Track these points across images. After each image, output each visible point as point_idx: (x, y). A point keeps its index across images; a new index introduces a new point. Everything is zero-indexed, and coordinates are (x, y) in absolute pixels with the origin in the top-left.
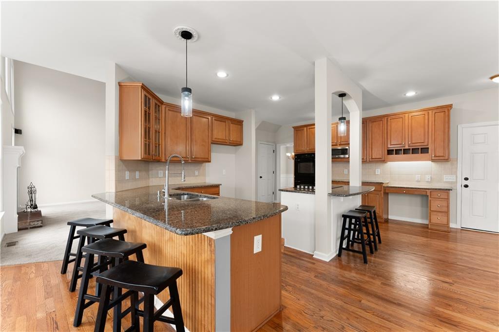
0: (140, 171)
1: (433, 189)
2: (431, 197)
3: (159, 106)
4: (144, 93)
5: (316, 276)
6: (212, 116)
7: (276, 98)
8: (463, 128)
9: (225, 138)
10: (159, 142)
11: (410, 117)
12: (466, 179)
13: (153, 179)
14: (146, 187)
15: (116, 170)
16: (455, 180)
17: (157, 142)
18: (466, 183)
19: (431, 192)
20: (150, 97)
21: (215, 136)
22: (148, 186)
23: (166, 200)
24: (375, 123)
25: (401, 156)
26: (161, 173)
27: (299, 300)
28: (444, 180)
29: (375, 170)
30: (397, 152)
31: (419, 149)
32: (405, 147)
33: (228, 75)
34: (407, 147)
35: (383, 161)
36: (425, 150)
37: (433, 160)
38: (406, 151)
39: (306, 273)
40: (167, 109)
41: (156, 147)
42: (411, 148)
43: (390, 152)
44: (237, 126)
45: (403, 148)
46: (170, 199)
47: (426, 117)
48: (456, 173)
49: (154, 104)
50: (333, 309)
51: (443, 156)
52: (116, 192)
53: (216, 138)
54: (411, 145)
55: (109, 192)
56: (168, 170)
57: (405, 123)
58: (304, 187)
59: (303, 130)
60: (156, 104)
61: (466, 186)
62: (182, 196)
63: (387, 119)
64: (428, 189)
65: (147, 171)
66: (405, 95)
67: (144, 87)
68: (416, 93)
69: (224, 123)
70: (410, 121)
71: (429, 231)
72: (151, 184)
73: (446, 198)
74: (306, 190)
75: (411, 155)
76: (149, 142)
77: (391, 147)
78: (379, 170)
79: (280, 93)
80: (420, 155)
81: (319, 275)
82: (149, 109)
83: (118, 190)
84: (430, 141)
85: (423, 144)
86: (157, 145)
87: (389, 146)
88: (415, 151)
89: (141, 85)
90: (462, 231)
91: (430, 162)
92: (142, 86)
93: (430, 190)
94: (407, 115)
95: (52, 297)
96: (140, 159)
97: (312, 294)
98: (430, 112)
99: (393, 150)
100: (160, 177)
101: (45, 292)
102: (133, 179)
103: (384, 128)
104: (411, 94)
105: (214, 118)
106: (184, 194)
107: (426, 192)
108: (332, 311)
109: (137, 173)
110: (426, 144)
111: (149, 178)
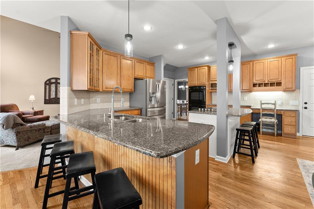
0: (84, 98)
1: (286, 110)
2: (284, 116)
3: (99, 51)
4: (90, 40)
5: (223, 175)
6: (134, 59)
7: (180, 47)
8: (303, 69)
9: (143, 75)
10: (98, 77)
11: (269, 62)
12: (306, 103)
13: (93, 104)
14: (88, 110)
15: (68, 98)
16: (298, 104)
17: (97, 77)
18: (306, 106)
19: (284, 112)
20: (94, 44)
21: (136, 74)
22: (90, 110)
23: (112, 121)
24: (244, 66)
25: (263, 88)
26: (98, 100)
27: (218, 196)
28: (291, 104)
29: (244, 97)
30: (260, 85)
31: (275, 83)
32: (265, 82)
33: (152, 28)
34: (266, 82)
35: (250, 91)
36: (279, 84)
37: (285, 91)
38: (266, 85)
39: (215, 173)
40: (104, 53)
41: (97, 80)
42: (269, 83)
43: (255, 85)
44: (151, 66)
45: (264, 83)
46: (116, 120)
47: (280, 62)
48: (299, 99)
49: (95, 48)
50: (248, 203)
51: (291, 88)
52: (69, 115)
53: (137, 75)
54: (270, 80)
55: (63, 115)
56: (113, 98)
57: (265, 66)
58: (201, 109)
59: (195, 70)
60: (97, 49)
61: (306, 108)
62: (121, 118)
63: (253, 63)
64: (282, 110)
65: (89, 98)
66: (267, 47)
67: (89, 36)
68: (275, 45)
69: (143, 64)
70: (269, 65)
71: (283, 138)
72: (91, 108)
73: (295, 116)
74: (203, 111)
75: (269, 88)
76: (93, 77)
77: (255, 82)
78: (246, 97)
79: (184, 43)
80: (275, 87)
81: (225, 175)
82: (93, 52)
83: (70, 113)
84: (283, 78)
85: (278, 80)
86: (97, 79)
87: (254, 81)
88: (272, 84)
89: (88, 33)
90: (303, 138)
91: (282, 92)
92: (88, 35)
93: (283, 111)
94: (266, 60)
95: (20, 202)
96: (87, 89)
97: (227, 191)
98: (283, 59)
99: (257, 84)
100: (98, 103)
101: (13, 198)
102: (80, 105)
103: (251, 69)
104: (271, 46)
105: (136, 61)
106: (122, 116)
107: (281, 112)
108: (247, 205)
109: (83, 100)
110: (279, 80)
111: (90, 103)
